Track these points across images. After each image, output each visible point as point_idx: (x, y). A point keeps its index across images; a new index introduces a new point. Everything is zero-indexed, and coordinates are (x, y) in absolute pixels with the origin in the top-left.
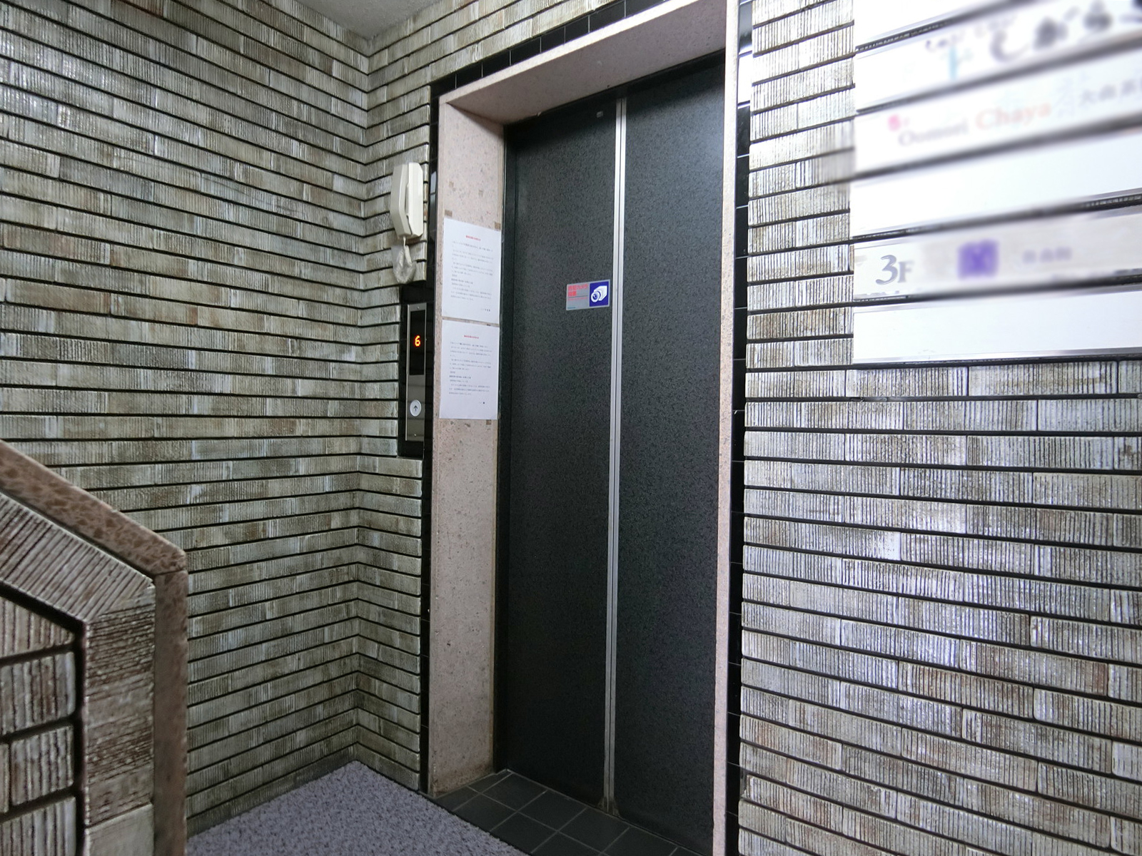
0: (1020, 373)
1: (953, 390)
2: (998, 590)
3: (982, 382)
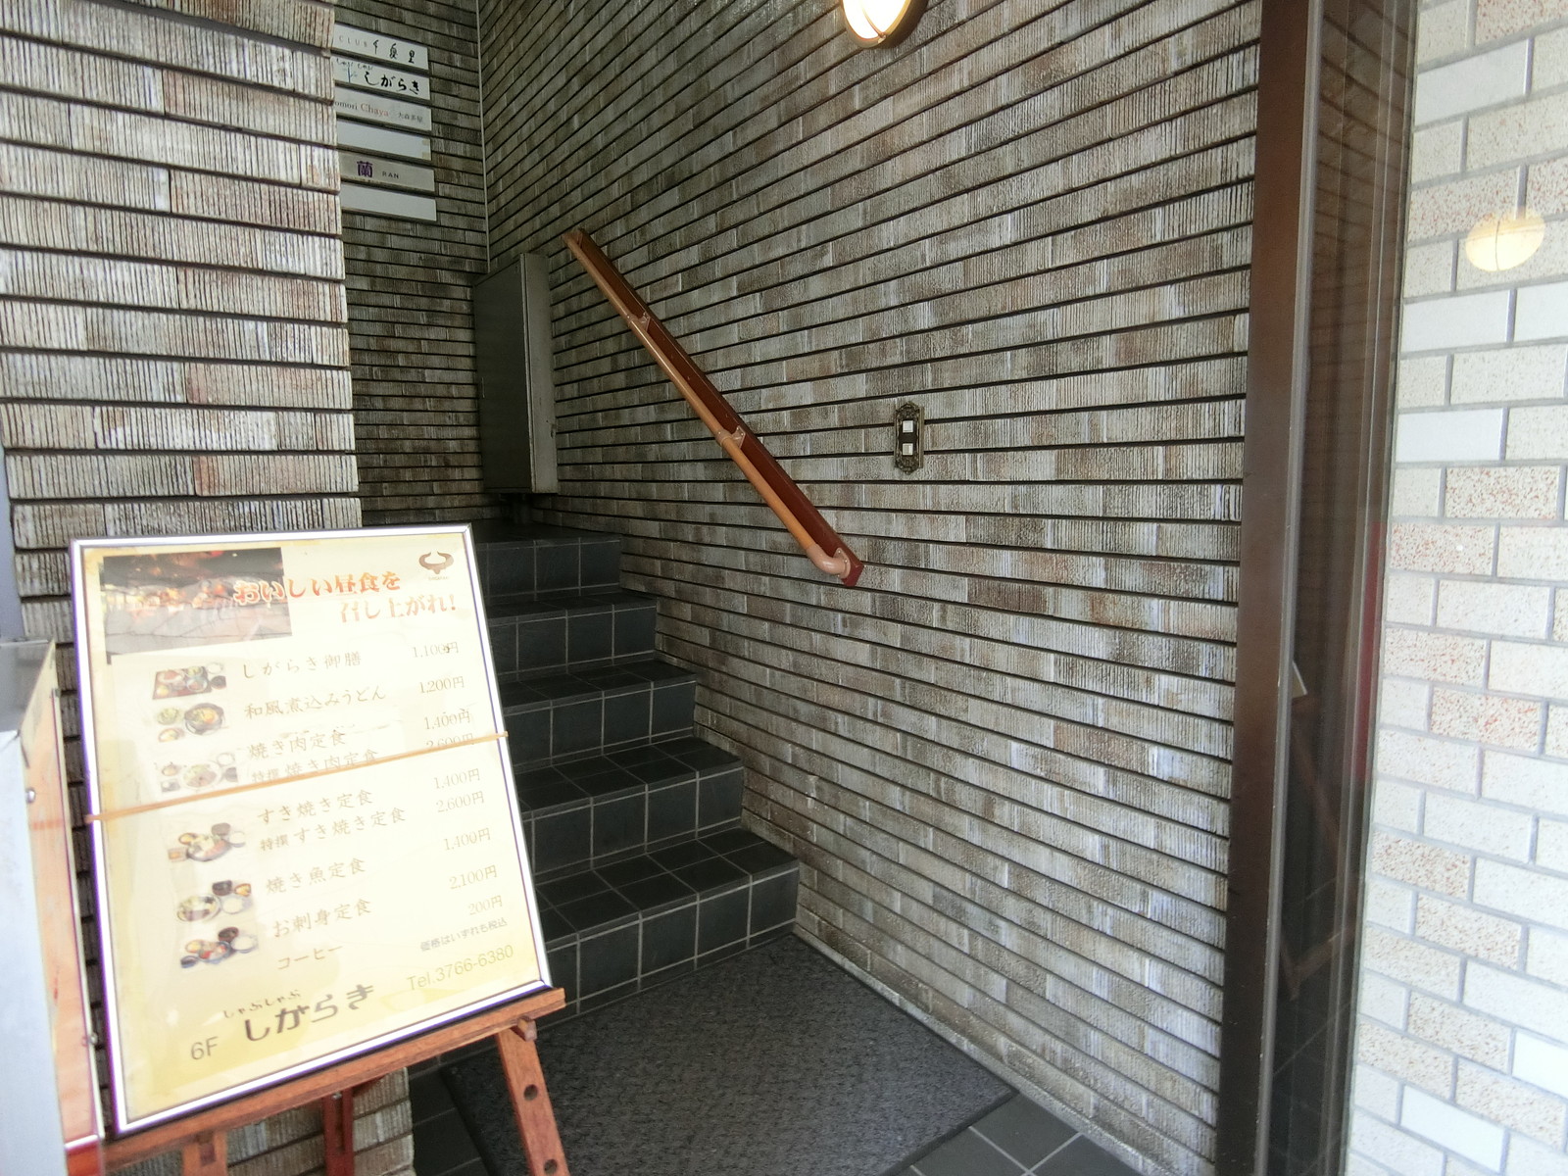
0: (384, 223)
1: (358, 225)
2: (383, 313)
3: (370, 223)
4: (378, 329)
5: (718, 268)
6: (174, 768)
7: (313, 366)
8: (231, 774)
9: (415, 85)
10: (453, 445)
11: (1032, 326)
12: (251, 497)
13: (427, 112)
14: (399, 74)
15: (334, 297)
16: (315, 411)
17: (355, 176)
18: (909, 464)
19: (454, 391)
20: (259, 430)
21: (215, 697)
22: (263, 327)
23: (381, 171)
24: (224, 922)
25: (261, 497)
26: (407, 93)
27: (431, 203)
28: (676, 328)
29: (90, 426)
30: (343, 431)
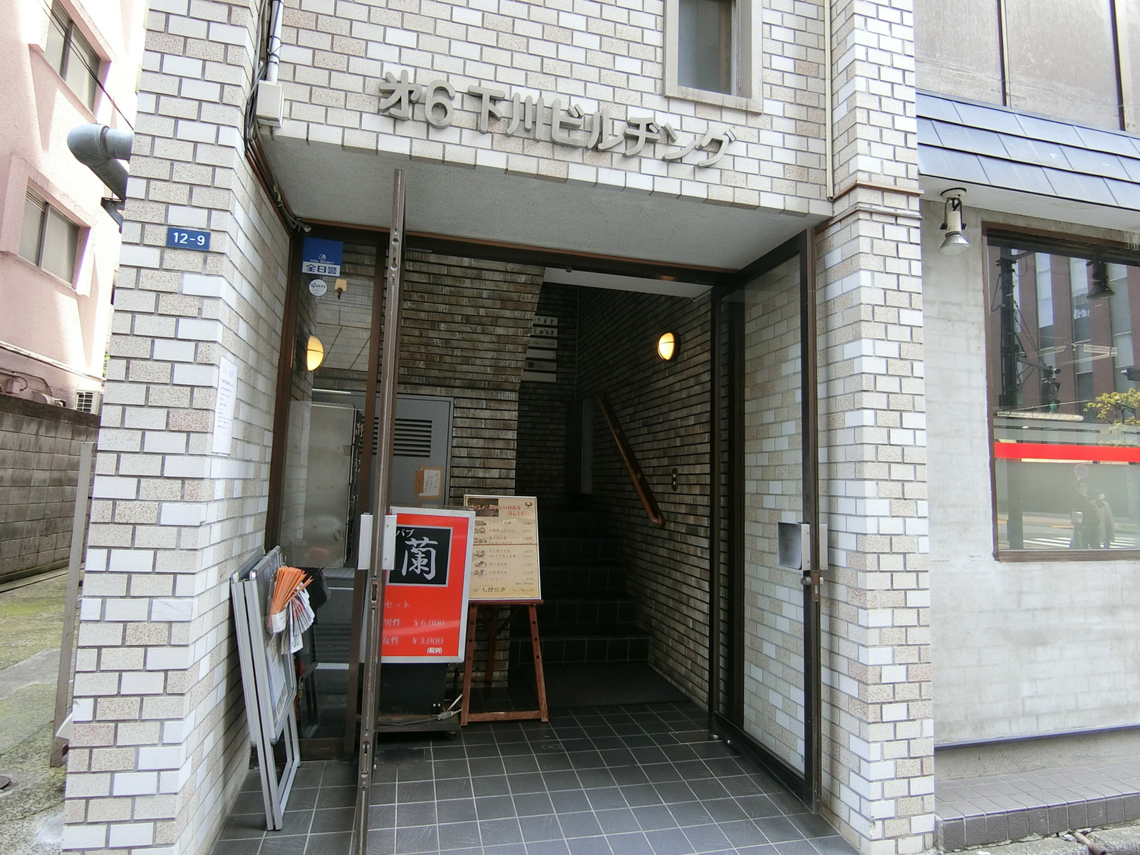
0: (536, 384)
1: (525, 386)
4: (530, 425)
5: (638, 416)
6: (477, 539)
7: (508, 459)
8: (486, 542)
9: (552, 331)
10: (555, 472)
11: (696, 449)
12: (493, 488)
13: (556, 341)
14: (546, 329)
15: (514, 443)
16: (508, 469)
17: (527, 368)
18: (675, 488)
19: (557, 450)
20: (495, 473)
21: (484, 527)
22: (499, 451)
23: (537, 365)
24: (482, 569)
25: (494, 488)
26: (549, 335)
27: (555, 375)
28: (627, 434)
29: (465, 472)
30: (513, 474)
